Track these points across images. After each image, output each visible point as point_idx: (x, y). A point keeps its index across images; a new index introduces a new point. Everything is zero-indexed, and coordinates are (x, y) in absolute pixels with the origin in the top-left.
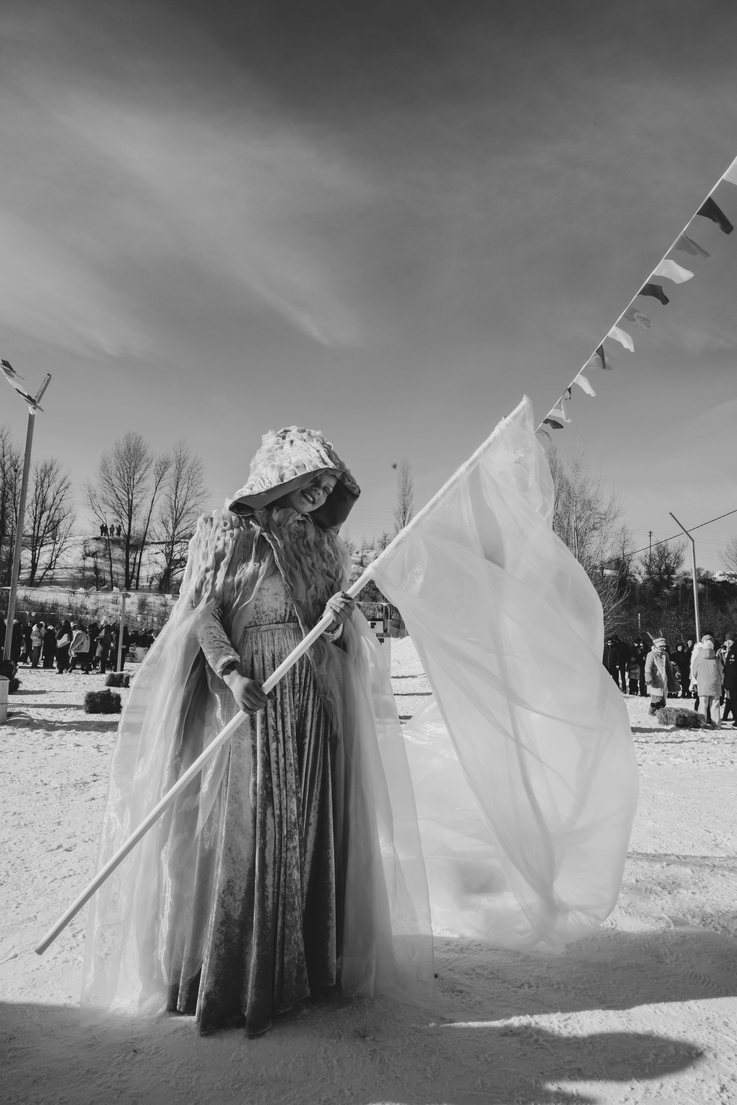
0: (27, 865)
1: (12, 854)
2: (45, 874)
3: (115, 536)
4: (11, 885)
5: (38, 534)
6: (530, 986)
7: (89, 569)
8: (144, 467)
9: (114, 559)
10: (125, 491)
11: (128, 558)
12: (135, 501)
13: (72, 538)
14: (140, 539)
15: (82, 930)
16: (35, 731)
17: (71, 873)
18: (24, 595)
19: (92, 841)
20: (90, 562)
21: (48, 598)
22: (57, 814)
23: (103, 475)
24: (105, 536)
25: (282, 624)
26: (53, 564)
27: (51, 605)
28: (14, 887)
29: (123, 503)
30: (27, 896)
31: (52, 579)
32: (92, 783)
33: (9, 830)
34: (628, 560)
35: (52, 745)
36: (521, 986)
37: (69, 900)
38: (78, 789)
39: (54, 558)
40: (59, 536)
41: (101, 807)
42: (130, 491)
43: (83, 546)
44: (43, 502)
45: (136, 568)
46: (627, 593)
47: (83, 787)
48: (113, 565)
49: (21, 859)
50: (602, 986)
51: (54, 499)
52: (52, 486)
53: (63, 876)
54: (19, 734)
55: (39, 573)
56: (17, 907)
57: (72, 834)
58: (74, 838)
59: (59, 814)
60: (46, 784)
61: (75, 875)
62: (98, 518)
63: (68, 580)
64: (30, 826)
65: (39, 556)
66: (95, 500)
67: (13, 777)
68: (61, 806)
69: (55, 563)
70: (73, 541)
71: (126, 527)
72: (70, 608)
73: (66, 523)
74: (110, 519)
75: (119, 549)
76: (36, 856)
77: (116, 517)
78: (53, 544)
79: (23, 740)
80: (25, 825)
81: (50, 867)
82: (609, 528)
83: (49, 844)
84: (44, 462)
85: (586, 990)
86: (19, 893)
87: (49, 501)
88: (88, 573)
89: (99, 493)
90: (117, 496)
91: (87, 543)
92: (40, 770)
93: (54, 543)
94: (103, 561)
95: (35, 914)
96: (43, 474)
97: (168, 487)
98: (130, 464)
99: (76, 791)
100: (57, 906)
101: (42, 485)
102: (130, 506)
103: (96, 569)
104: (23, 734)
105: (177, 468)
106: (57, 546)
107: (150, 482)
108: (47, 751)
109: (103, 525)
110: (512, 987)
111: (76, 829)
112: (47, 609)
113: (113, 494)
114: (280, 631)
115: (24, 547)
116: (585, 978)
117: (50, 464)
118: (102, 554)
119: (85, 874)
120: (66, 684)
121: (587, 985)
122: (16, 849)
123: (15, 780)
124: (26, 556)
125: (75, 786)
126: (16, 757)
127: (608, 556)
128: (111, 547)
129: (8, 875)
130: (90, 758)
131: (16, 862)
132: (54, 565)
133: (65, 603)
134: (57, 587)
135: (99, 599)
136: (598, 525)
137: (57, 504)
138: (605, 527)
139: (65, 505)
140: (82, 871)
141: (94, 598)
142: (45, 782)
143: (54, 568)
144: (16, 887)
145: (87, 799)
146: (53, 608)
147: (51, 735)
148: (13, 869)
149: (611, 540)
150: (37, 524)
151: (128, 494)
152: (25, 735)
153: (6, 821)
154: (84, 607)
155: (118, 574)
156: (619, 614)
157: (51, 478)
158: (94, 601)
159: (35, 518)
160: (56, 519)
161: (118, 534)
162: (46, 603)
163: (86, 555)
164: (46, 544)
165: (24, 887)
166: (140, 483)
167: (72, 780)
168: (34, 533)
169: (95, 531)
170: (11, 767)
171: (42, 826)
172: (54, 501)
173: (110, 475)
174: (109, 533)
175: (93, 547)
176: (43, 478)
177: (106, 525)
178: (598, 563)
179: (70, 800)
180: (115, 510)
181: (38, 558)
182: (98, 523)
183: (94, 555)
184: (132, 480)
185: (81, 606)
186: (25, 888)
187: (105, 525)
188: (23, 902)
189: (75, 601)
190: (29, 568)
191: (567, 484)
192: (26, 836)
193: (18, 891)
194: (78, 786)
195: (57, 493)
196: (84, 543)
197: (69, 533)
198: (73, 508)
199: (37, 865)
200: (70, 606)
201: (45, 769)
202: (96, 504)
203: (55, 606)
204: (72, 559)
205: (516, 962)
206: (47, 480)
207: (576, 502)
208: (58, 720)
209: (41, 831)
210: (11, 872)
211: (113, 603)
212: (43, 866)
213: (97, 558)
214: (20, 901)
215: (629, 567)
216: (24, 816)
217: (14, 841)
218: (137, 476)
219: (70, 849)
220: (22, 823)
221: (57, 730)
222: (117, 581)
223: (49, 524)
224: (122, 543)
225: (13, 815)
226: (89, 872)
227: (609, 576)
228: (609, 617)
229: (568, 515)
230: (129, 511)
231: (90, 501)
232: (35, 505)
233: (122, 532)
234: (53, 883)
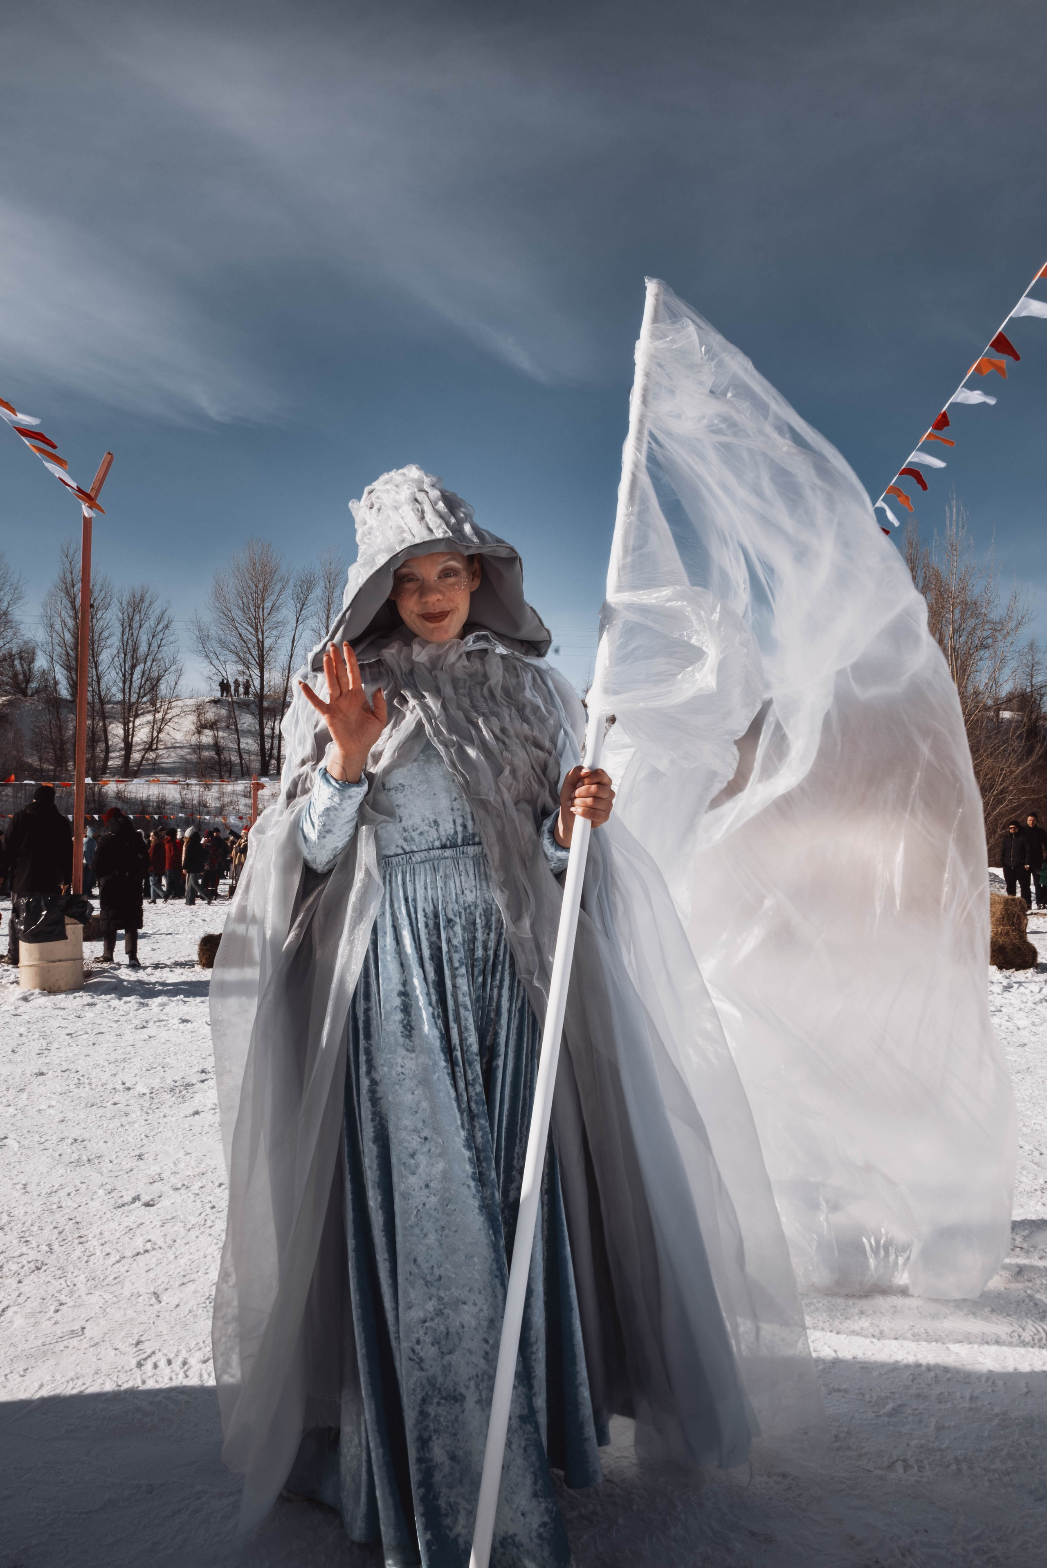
0: (82, 1233)
1: (62, 1213)
2: (107, 1249)
3: (242, 696)
4: (53, 1269)
5: (129, 699)
6: (907, 1467)
7: (207, 747)
8: (277, 588)
9: (242, 731)
10: (252, 627)
11: (262, 728)
12: (267, 643)
13: (180, 703)
14: (279, 698)
15: (154, 1353)
16: (125, 999)
17: (149, 1246)
18: (115, 789)
19: (187, 1188)
20: (207, 737)
21: (150, 793)
22: (139, 1139)
23: (217, 604)
24: (227, 696)
25: (451, 850)
26: (155, 742)
27: (155, 804)
28: (57, 1272)
29: (250, 646)
30: (75, 1288)
31: (154, 764)
32: (199, 1085)
33: (62, 1171)
34: (1039, 694)
35: (147, 1022)
36: (891, 1466)
37: (140, 1296)
38: (177, 1095)
39: (155, 734)
40: (160, 700)
41: (206, 1128)
42: (259, 627)
43: (196, 714)
44: (134, 651)
45: (276, 742)
46: (1041, 748)
47: (184, 1092)
48: (242, 740)
49: (74, 1221)
50: (1038, 1467)
51: (150, 645)
52: (145, 625)
53: (134, 1252)
54: (102, 1003)
55: (136, 756)
56: (57, 1311)
57: (157, 1177)
58: (160, 1183)
59: (142, 1140)
60: (129, 1089)
61: (154, 1249)
62: (214, 670)
63: (177, 765)
64: (96, 1162)
65: (133, 731)
66: (208, 644)
67: (81, 1078)
68: (146, 1127)
69: (157, 741)
70: (182, 707)
71: (257, 683)
72: (183, 806)
73: (169, 681)
74: (232, 671)
75: (248, 716)
76: (98, 1217)
77: (241, 668)
78: (153, 713)
79: (106, 1014)
80: (89, 1160)
81: (118, 1236)
82: (1009, 644)
83: (120, 1194)
84: (131, 591)
85: (1009, 1474)
86: (64, 1285)
87: (143, 649)
88: (206, 754)
89: (214, 632)
90: (240, 635)
91: (202, 709)
92: (122, 1065)
93: (153, 711)
94: (226, 735)
95: (83, 1323)
96: (131, 610)
97: (315, 617)
98: (256, 586)
99: (173, 1099)
100: (120, 1308)
101: (130, 625)
102: (261, 649)
103: (217, 747)
104: (105, 1005)
105: (326, 587)
106: (159, 716)
107: (288, 613)
108: (139, 1031)
109: (223, 680)
110: (875, 1468)
111: (165, 1167)
112: (151, 809)
113: (234, 633)
114: (449, 861)
115: (111, 720)
116: (1006, 1450)
117: (139, 594)
118: (224, 724)
119: (170, 1247)
120: (177, 921)
121: (1010, 1464)
122: (69, 1204)
123: (84, 1083)
124: (115, 732)
125: (172, 1090)
126: (91, 1044)
127: (1006, 689)
128: (237, 713)
129: (51, 1250)
130: (199, 1042)
131: (67, 1227)
132: (157, 744)
133: (176, 800)
134: (162, 777)
135: (224, 791)
136: (990, 641)
137: (155, 653)
138: (1001, 644)
139: (166, 653)
140: (165, 1243)
141: (217, 790)
142: (127, 1085)
143: (157, 749)
144: (60, 1272)
145: (187, 1113)
146: (158, 807)
147: (147, 1005)
148: (60, 1239)
149: (1013, 664)
150: (128, 684)
151: (257, 632)
152: (110, 1006)
153: (60, 1155)
154: (203, 804)
155: (249, 753)
156: (1027, 782)
157: (142, 614)
158: (217, 795)
159: (124, 675)
160: (155, 675)
161: (247, 693)
162: (148, 800)
163: (201, 727)
164: (142, 714)
165: (73, 1273)
166: (272, 615)
167: (169, 1081)
168: (124, 698)
169: (211, 690)
170: (81, 1061)
171: (115, 1162)
172: (149, 649)
173: (228, 605)
174: (233, 692)
175: (211, 714)
176: (131, 614)
177: (228, 681)
178: (990, 702)
179: (162, 1115)
180: (240, 657)
181: (133, 734)
182: (215, 678)
183: (213, 726)
184: (261, 610)
185: (199, 803)
186: (75, 1274)
187: (225, 681)
188: (69, 1300)
189: (189, 796)
190: (121, 749)
191: (937, 576)
192: (86, 1181)
193: (62, 1281)
194: (178, 1091)
195: (153, 637)
196: (198, 709)
197: (174, 695)
198: (178, 658)
199: (98, 1233)
200: (183, 802)
201: (130, 1063)
202: (211, 649)
203: (162, 804)
204: (182, 734)
205: (880, 1416)
206: (137, 618)
207: (953, 605)
208: (160, 980)
209: (111, 1171)
210: (56, 1246)
211: (245, 796)
212: (107, 1234)
213: (217, 731)
214: (63, 1298)
215: (1042, 706)
216: (89, 1145)
217: (67, 1190)
218: (268, 604)
219: (151, 1203)
220: (85, 1158)
221: (157, 996)
222: (248, 763)
223: (145, 683)
224: (253, 706)
225: (72, 1144)
226: (177, 1244)
227: (1010, 721)
228: (1011, 788)
229: (939, 627)
230: (259, 658)
231: (201, 645)
232: (123, 655)
233: (252, 690)
234: (119, 1264)
